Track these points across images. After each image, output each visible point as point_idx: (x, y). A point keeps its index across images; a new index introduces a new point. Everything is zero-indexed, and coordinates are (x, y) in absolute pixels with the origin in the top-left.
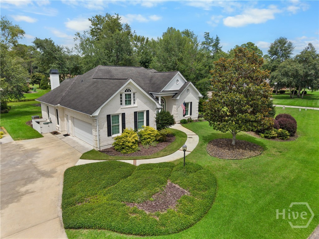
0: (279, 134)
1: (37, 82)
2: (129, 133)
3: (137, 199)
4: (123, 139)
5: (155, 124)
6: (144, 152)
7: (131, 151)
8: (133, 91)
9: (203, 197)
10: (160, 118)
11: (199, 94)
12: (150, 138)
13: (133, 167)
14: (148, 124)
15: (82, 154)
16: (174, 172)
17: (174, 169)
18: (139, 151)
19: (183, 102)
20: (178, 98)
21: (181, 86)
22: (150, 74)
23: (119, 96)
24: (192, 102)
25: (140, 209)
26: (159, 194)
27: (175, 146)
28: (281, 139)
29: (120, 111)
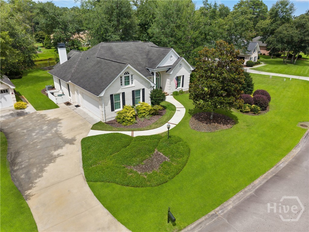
0: (252, 109)
1: (40, 40)
2: (128, 110)
3: (133, 163)
4: (123, 114)
5: (150, 99)
6: (140, 124)
7: (130, 124)
8: (131, 73)
9: (178, 163)
10: (154, 96)
11: (190, 68)
12: (145, 112)
13: (131, 138)
14: (143, 100)
15: (92, 126)
16: (160, 143)
17: (161, 140)
18: (136, 123)
19: (175, 77)
20: (171, 73)
21: (175, 61)
22: (148, 47)
23: (120, 79)
24: (184, 76)
25: (135, 170)
26: (148, 160)
27: (164, 120)
28: (253, 113)
29: (120, 91)
